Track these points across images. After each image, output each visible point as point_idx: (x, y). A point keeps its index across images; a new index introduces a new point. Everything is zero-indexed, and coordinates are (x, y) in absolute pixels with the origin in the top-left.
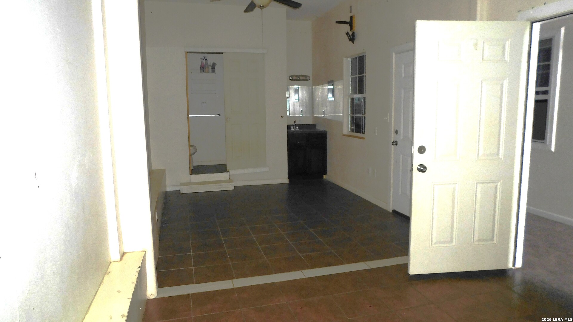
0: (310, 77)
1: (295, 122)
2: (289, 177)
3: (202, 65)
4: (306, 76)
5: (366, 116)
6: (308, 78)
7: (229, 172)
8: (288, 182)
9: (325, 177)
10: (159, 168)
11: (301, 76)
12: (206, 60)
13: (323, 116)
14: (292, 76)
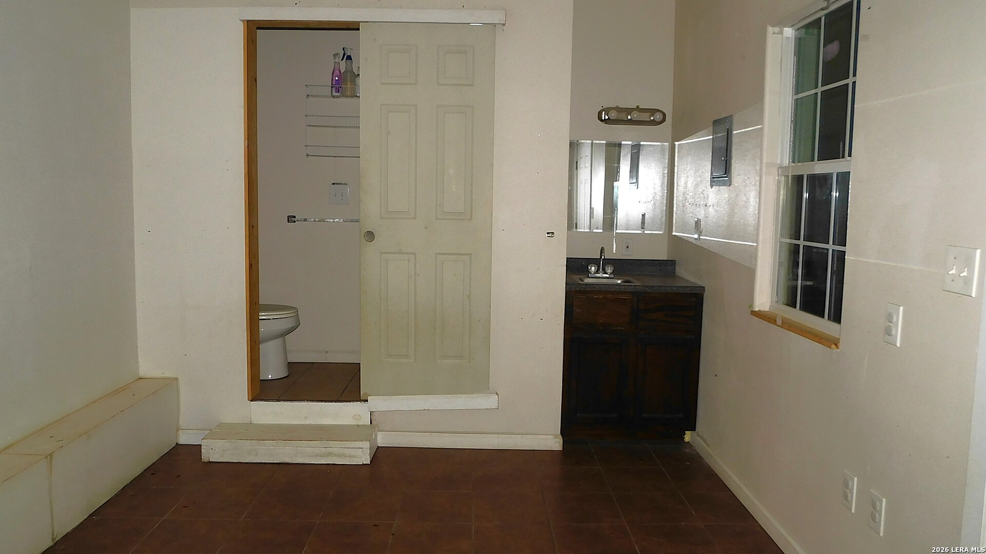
0: (664, 115)
1: (602, 250)
2: (566, 430)
3: (337, 72)
4: (653, 111)
5: (848, 249)
6: (658, 117)
7: (367, 401)
8: (561, 449)
9: (688, 436)
10: (157, 373)
11: (638, 109)
12: (349, 58)
13: (696, 236)
14: (607, 110)
